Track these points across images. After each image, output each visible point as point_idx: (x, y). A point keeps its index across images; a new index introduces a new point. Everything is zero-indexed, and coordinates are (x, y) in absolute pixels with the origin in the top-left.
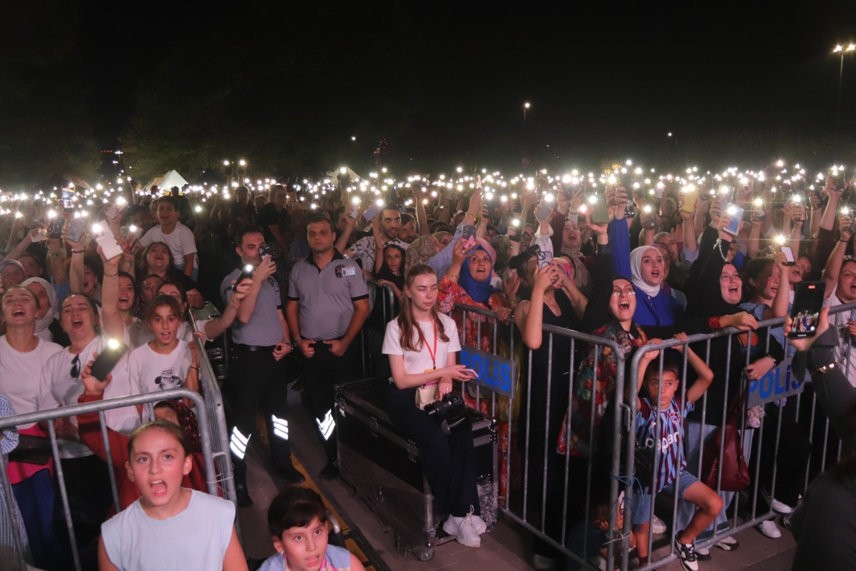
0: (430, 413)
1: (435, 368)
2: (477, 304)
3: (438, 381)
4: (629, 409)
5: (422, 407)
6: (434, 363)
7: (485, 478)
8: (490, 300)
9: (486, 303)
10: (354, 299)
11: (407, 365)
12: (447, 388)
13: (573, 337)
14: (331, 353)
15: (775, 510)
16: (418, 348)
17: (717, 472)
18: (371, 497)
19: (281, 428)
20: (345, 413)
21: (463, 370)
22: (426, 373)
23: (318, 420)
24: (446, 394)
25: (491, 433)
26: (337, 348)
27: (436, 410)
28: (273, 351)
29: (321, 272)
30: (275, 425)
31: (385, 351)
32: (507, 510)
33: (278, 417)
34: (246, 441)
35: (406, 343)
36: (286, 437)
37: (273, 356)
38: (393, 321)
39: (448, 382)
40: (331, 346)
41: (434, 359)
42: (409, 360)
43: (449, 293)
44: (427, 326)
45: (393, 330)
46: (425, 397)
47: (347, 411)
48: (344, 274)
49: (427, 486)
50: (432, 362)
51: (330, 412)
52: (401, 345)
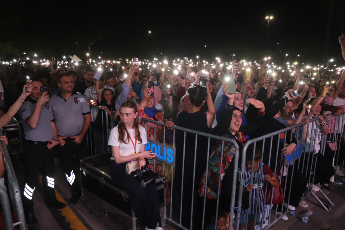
0: (134, 176)
1: (135, 153)
2: (150, 118)
3: (138, 160)
4: (241, 174)
5: (129, 173)
6: (135, 150)
7: (160, 205)
8: (156, 116)
9: (154, 118)
10: (84, 114)
11: (121, 151)
12: (143, 163)
13: (209, 137)
14: (74, 143)
15: (289, 210)
16: (127, 142)
17: (271, 197)
18: (101, 216)
19: (51, 182)
20: (86, 173)
21: (151, 153)
22: (131, 155)
23: (67, 176)
24: (143, 166)
25: (163, 183)
26: (78, 140)
27: (137, 175)
28: (47, 144)
29: (66, 102)
30: (48, 181)
31: (109, 144)
32: (170, 220)
33: (50, 177)
34: (32, 191)
35: (121, 139)
36: (53, 187)
37: (47, 148)
38: (115, 128)
39: (143, 160)
40: (74, 139)
41: (135, 148)
42: (123, 148)
43: (141, 115)
44: (132, 131)
45: (115, 132)
46: (131, 168)
47: (87, 173)
48: (79, 101)
49: (133, 213)
50: (134, 150)
51: (72, 171)
52: (119, 140)
